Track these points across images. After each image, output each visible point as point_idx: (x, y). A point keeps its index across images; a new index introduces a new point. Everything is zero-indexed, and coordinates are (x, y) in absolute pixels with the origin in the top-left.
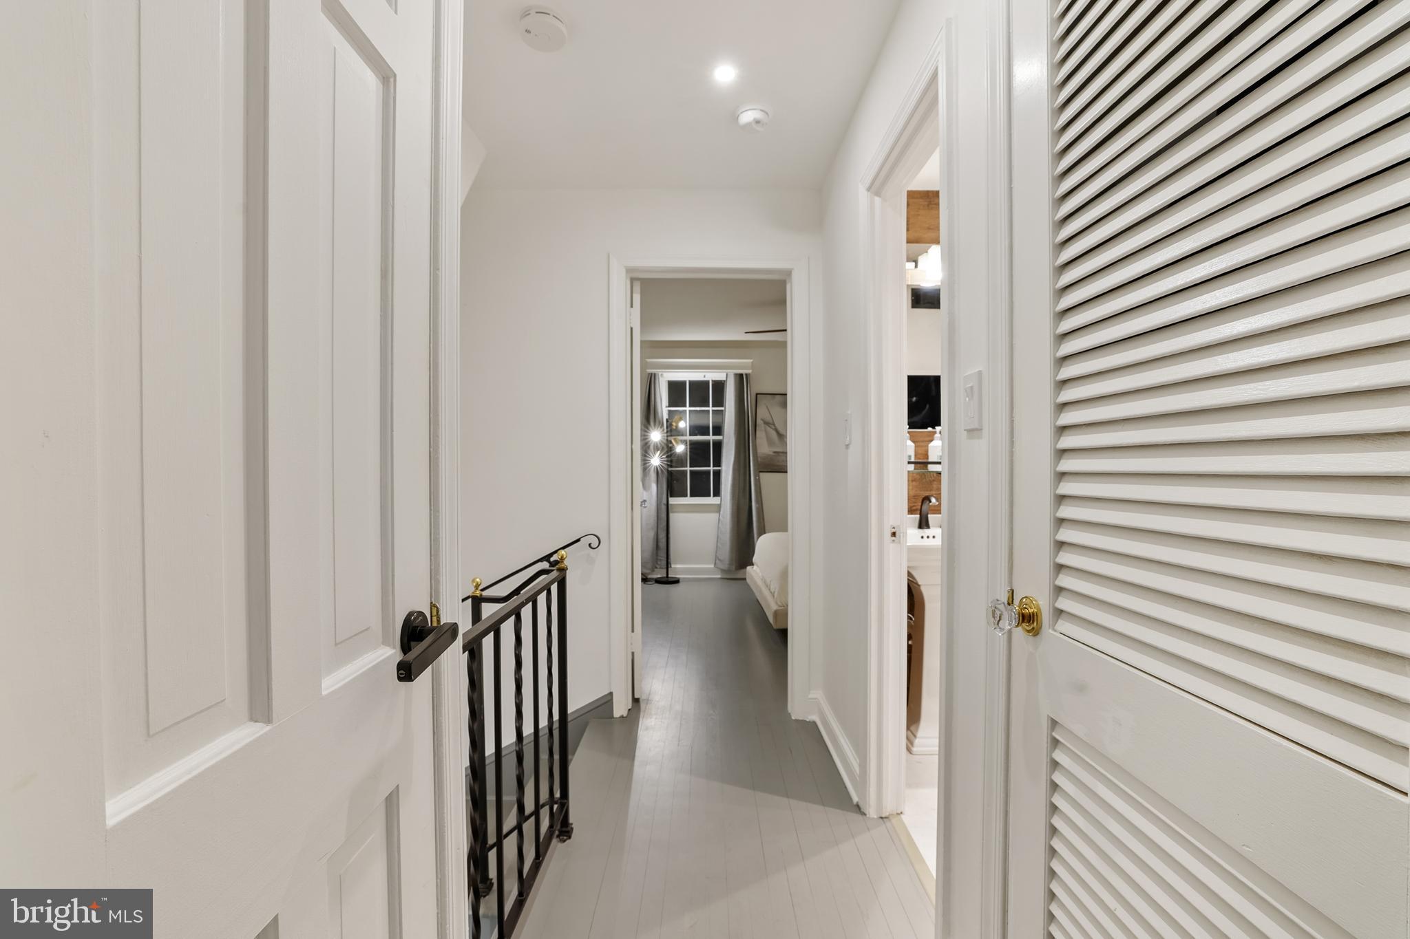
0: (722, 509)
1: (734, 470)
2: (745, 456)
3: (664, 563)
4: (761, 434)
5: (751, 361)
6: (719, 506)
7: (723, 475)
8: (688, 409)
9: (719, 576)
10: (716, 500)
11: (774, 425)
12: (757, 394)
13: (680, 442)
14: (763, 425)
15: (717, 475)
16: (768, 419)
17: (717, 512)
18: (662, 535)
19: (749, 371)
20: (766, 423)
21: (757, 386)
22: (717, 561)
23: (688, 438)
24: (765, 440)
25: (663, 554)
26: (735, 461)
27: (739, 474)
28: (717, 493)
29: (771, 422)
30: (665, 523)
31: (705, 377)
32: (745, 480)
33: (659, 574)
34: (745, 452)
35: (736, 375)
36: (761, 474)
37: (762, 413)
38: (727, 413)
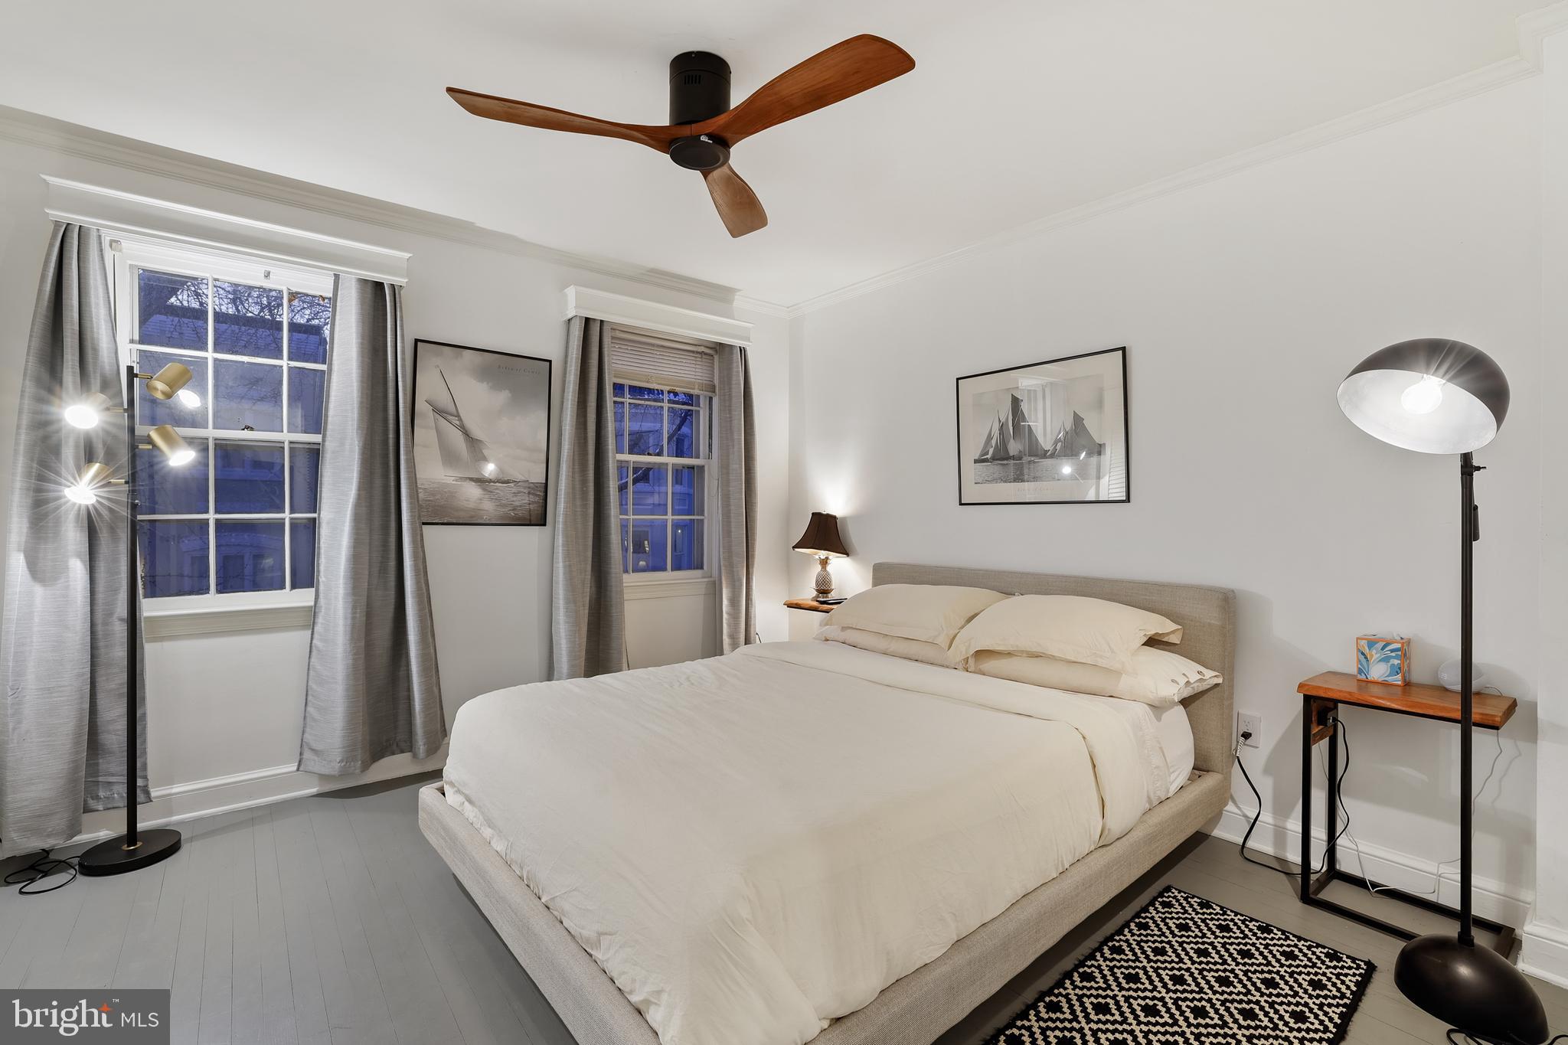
0: (320, 620)
1: (357, 519)
2: (386, 487)
3: (121, 790)
4: (425, 434)
5: (407, 255)
6: (311, 614)
7: (324, 532)
8: (210, 355)
9: (314, 790)
10: (303, 598)
11: (458, 416)
12: (417, 341)
13: (182, 442)
14: (431, 414)
15: (308, 532)
16: (444, 400)
17: (304, 627)
18: (114, 713)
19: (398, 280)
20: (439, 411)
21: (415, 323)
22: (307, 755)
23: (211, 433)
24: (435, 451)
25: (115, 766)
26: (359, 498)
27: (371, 530)
28: (305, 577)
29: (451, 408)
30: (123, 677)
31: (267, 275)
32: (385, 544)
33: (106, 828)
34: (386, 476)
35: (363, 282)
36: (425, 527)
37: (430, 386)
38: (335, 378)
